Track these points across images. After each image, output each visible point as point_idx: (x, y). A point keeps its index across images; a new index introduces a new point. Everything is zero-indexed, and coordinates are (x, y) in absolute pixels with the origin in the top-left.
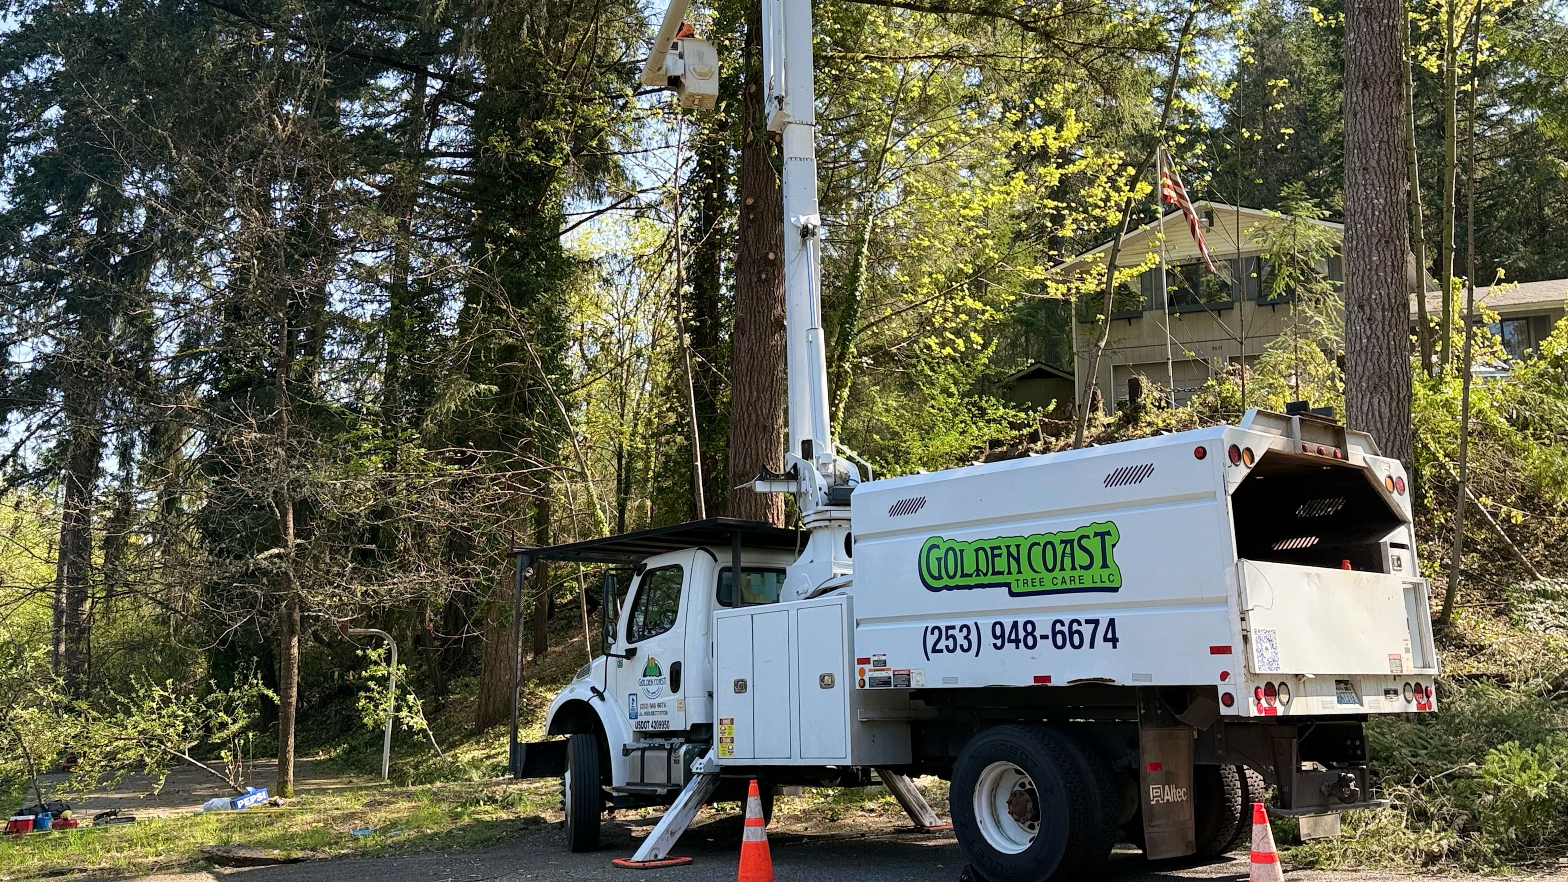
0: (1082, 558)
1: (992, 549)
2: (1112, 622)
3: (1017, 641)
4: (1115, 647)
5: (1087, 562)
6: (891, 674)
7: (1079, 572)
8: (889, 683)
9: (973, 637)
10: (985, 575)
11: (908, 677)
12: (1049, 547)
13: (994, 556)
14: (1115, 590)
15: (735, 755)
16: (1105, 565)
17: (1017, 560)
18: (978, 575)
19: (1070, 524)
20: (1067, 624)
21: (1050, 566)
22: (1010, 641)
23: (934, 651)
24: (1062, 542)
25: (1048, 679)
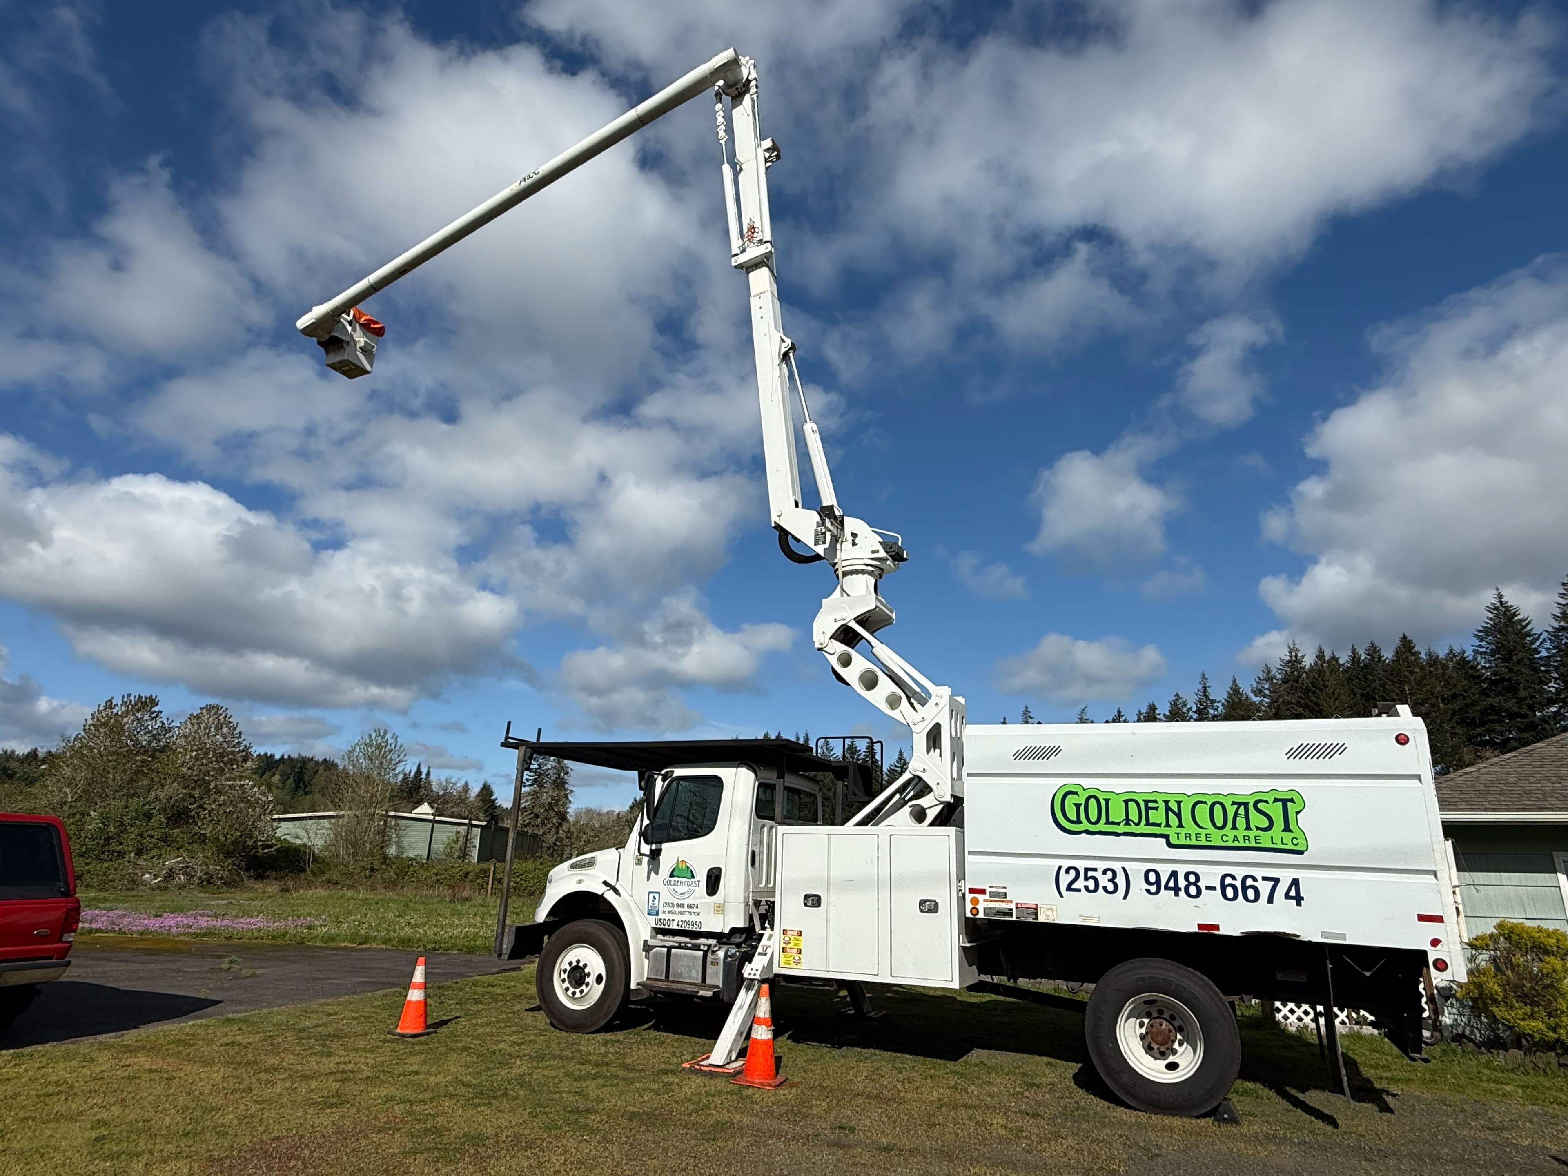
0: (1258, 820)
1: (1146, 802)
2: (1295, 882)
3: (1176, 890)
4: (1299, 904)
5: (1265, 823)
6: (1013, 906)
7: (1255, 833)
8: (1011, 915)
9: (1121, 880)
10: (1137, 824)
11: (1035, 911)
12: (1218, 807)
13: (1147, 809)
14: (1301, 853)
15: (803, 965)
16: (1287, 829)
17: (1179, 815)
18: (1127, 824)
19: (1246, 788)
20: (1239, 879)
21: (1219, 823)
22: (1167, 888)
23: (1069, 888)
24: (1234, 803)
25: (1217, 927)
